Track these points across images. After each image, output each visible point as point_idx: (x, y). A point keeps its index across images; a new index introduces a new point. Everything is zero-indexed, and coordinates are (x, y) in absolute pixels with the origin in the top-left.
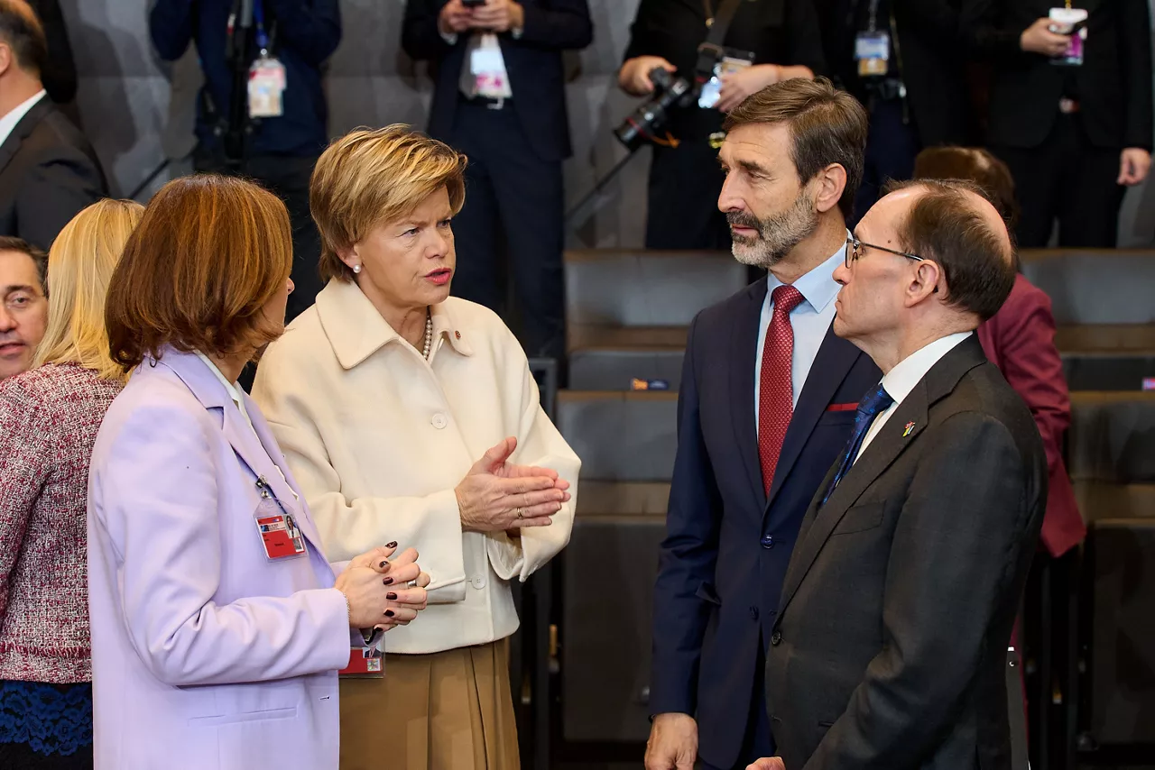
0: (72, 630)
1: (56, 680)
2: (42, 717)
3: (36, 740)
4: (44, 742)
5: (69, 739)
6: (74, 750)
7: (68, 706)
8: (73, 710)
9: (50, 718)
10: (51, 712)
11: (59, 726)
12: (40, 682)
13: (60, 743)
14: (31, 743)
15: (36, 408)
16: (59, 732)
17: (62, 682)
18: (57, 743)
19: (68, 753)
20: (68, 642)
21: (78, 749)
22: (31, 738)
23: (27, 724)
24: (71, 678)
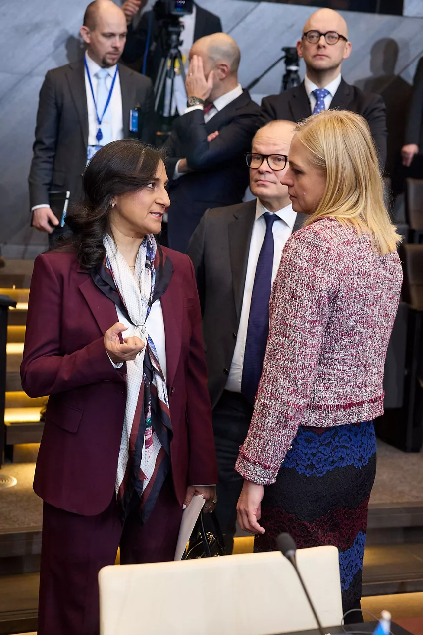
0: (333, 393)
1: (320, 425)
2: (305, 452)
3: (300, 466)
4: (306, 468)
5: (321, 466)
6: (324, 473)
7: (322, 445)
8: (324, 447)
9: (309, 452)
10: (310, 449)
11: (316, 458)
12: (309, 426)
13: (316, 468)
14: (297, 469)
15: (329, 248)
16: (316, 461)
17: (324, 427)
18: (314, 469)
19: (321, 475)
20: (330, 400)
21: (327, 472)
22: (298, 465)
23: (295, 456)
24: (330, 424)
